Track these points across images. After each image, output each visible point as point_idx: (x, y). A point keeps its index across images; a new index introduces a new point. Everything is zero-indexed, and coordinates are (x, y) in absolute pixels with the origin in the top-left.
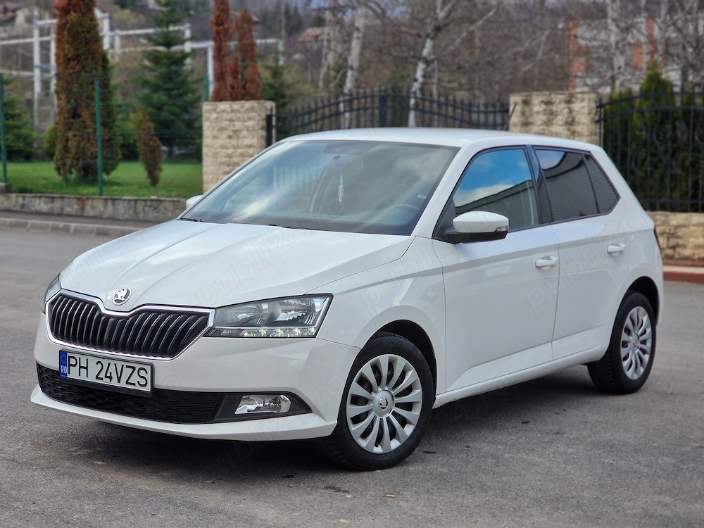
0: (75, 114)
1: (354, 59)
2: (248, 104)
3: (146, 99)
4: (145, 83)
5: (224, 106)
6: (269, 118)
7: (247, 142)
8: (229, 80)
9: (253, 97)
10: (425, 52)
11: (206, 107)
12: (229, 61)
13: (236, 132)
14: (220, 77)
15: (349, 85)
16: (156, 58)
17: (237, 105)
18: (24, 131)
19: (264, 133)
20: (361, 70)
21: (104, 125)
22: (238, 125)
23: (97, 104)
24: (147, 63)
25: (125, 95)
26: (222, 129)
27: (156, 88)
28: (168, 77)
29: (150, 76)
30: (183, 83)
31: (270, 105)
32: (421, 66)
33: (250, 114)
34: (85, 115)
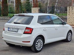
0: (18, 9)
1: (49, 3)
2: (37, 8)
3: (26, 7)
4: (26, 5)
5: (34, 8)
6: (39, 9)
7: (37, 12)
8: (35, 5)
9: (37, 7)
10: (57, 2)
11: (32, 8)
12: (35, 3)
13: (35, 11)
14: (34, 5)
15: (48, 5)
16: (27, 2)
17: (35, 8)
18: (13, 10)
19: (39, 11)
20: (49, 4)
21: (21, 10)
22: (36, 10)
23: (20, 8)
24: (26, 3)
25: (24, 6)
26: (34, 11)
27: (27, 5)
28: (28, 4)
29: (26, 4)
30: (30, 5)
31: (39, 8)
32: (56, 3)
33: (37, 9)
34: (19, 9)
